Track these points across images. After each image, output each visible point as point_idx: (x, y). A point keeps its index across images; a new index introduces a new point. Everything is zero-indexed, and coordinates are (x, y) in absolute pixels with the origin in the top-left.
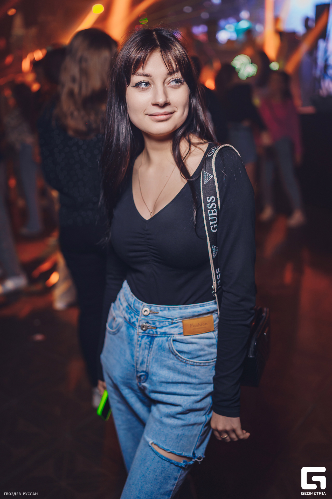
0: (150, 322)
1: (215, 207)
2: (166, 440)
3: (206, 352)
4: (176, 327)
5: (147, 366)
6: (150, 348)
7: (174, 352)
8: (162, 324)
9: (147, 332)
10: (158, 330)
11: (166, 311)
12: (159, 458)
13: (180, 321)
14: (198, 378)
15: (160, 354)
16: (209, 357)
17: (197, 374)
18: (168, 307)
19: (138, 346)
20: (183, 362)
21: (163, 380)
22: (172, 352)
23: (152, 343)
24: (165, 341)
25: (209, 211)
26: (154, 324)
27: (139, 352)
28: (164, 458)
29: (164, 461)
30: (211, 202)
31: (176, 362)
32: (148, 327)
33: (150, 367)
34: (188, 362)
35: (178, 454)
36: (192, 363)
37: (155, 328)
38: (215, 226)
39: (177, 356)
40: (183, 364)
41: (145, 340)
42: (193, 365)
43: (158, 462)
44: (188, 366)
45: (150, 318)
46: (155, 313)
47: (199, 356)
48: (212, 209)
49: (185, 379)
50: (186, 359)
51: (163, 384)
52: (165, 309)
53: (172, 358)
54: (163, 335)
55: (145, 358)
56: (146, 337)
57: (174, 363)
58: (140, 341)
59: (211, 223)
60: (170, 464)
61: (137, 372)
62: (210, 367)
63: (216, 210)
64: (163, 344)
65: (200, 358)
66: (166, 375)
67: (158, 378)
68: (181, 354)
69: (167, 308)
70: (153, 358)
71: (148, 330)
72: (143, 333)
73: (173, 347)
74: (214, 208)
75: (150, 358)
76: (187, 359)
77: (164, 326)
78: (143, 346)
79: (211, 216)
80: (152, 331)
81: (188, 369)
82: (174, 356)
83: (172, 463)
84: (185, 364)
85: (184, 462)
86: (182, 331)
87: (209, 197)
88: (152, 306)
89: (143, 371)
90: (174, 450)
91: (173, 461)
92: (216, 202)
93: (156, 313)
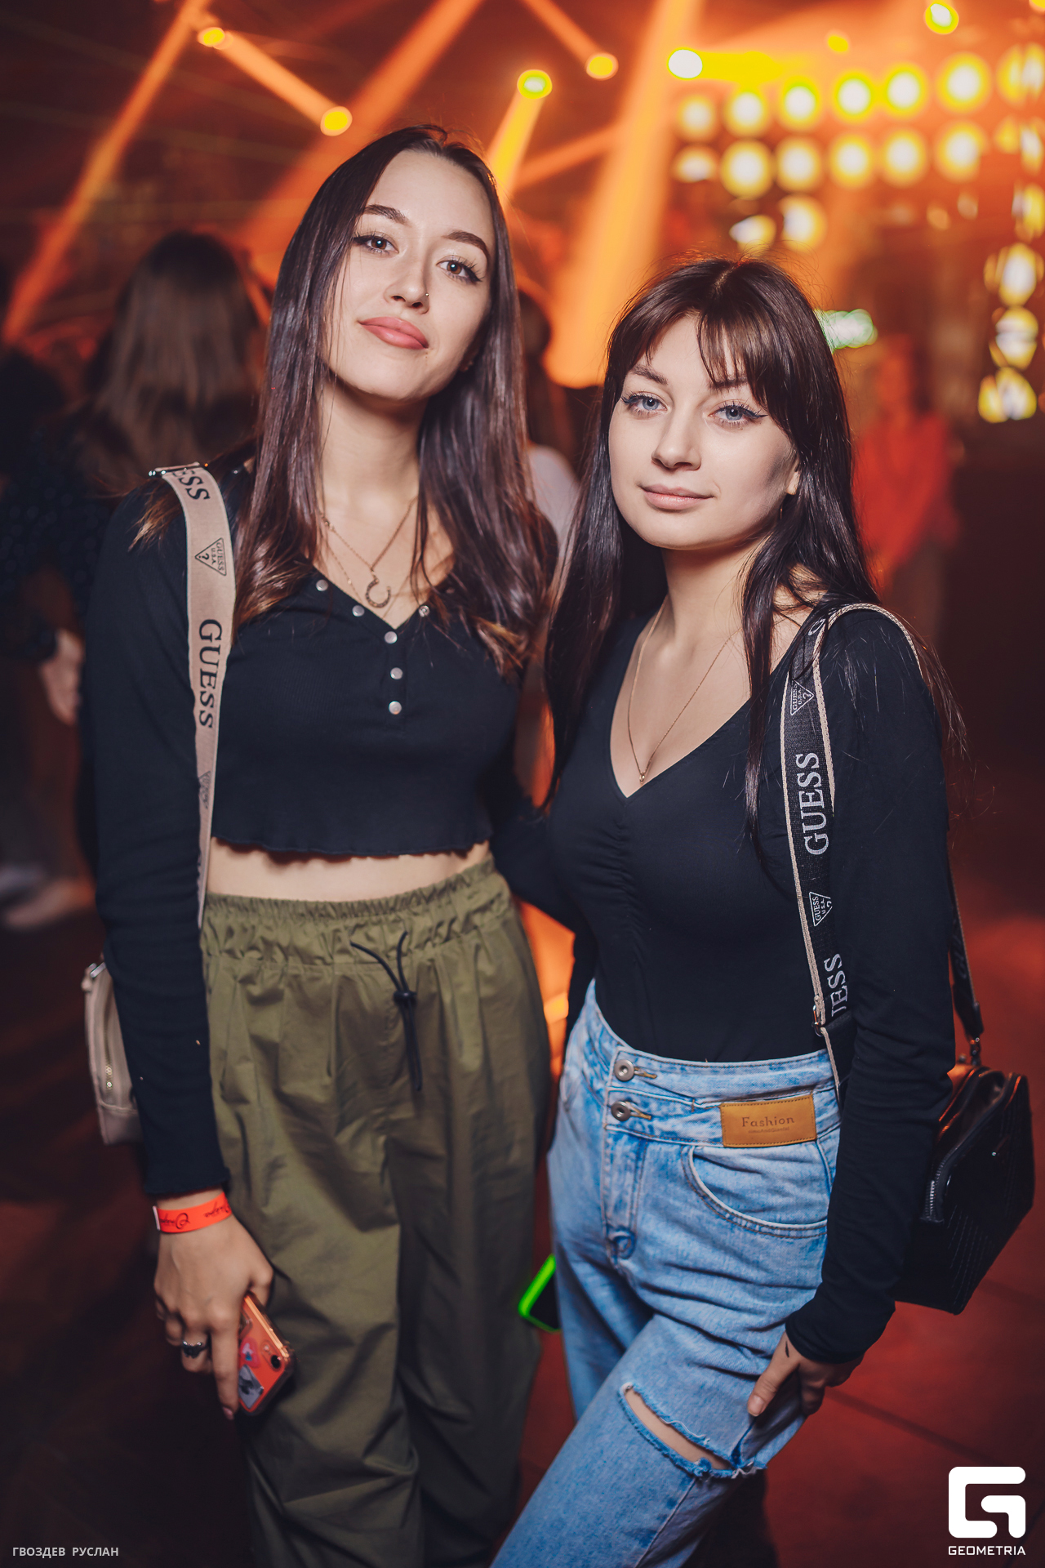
0: (635, 1098)
1: (819, 784)
2: (666, 1389)
3: (791, 1200)
4: (704, 1121)
5: (631, 1214)
6: (637, 1170)
7: (701, 1189)
8: (664, 1109)
9: (628, 1124)
10: (656, 1123)
11: (677, 1073)
12: (635, 1431)
13: (713, 1104)
14: (766, 1270)
15: (662, 1188)
16: (799, 1214)
17: (761, 1258)
18: (682, 1064)
19: (608, 1160)
20: (724, 1219)
21: (673, 1259)
22: (695, 1188)
23: (642, 1157)
24: (674, 1156)
25: (801, 793)
26: (646, 1105)
27: (610, 1175)
28: (647, 1437)
29: (646, 1443)
30: (808, 770)
31: (706, 1215)
32: (631, 1111)
33: (639, 1218)
34: (739, 1221)
35: (691, 1436)
36: (749, 1225)
37: (650, 1117)
38: (818, 837)
39: (708, 1200)
40: (724, 1223)
41: (624, 1147)
42: (753, 1231)
43: (632, 1442)
44: (736, 1231)
45: (636, 1087)
46: (649, 1079)
47: (766, 1209)
48: (810, 788)
49: (730, 1265)
50: (731, 1210)
51: (674, 1271)
52: (671, 1070)
53: (696, 1203)
54: (668, 1138)
55: (627, 1194)
56: (625, 1137)
57: (700, 1218)
58: (610, 1147)
59: (806, 828)
60: (661, 1456)
61: (609, 1227)
62: (804, 1241)
63: (820, 792)
64: (669, 1163)
65: (771, 1215)
66: (680, 1248)
67: (658, 1251)
68: (720, 1195)
69: (678, 1067)
70: (647, 1195)
71: (631, 1119)
72: (618, 1126)
73: (697, 1175)
74: (815, 786)
75: (638, 1195)
76: (736, 1212)
77: (670, 1114)
78: (619, 1161)
79: (806, 810)
80: (640, 1123)
81: (738, 1238)
82: (700, 1199)
83: (666, 1456)
84: (729, 1224)
85: (703, 1463)
86: (719, 1133)
87: (802, 755)
88: (641, 1056)
89: (622, 1228)
90: (683, 1424)
91: (672, 1452)
92: (823, 770)
93: (651, 1078)
